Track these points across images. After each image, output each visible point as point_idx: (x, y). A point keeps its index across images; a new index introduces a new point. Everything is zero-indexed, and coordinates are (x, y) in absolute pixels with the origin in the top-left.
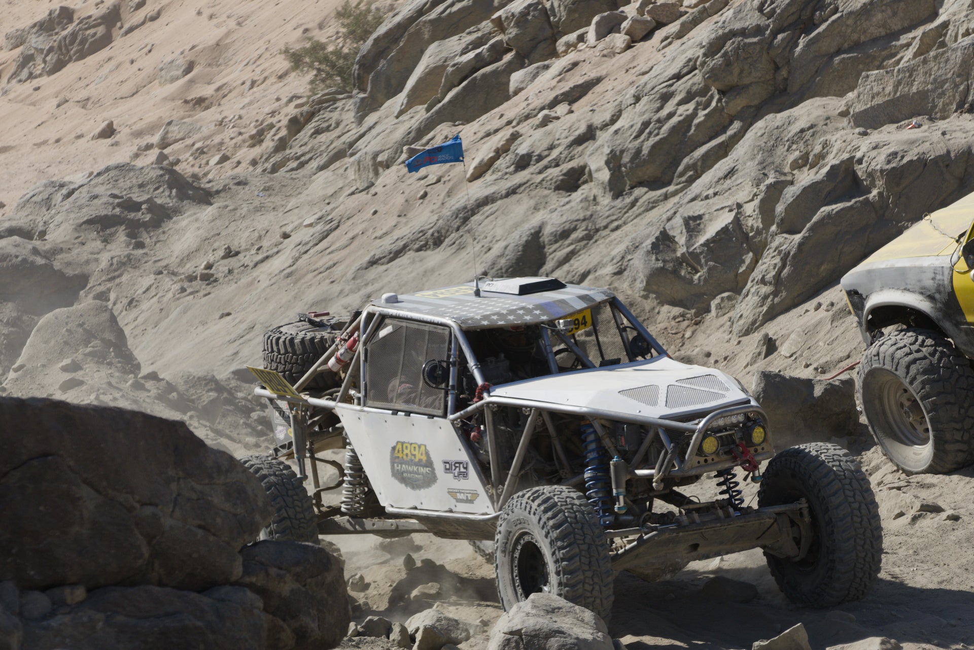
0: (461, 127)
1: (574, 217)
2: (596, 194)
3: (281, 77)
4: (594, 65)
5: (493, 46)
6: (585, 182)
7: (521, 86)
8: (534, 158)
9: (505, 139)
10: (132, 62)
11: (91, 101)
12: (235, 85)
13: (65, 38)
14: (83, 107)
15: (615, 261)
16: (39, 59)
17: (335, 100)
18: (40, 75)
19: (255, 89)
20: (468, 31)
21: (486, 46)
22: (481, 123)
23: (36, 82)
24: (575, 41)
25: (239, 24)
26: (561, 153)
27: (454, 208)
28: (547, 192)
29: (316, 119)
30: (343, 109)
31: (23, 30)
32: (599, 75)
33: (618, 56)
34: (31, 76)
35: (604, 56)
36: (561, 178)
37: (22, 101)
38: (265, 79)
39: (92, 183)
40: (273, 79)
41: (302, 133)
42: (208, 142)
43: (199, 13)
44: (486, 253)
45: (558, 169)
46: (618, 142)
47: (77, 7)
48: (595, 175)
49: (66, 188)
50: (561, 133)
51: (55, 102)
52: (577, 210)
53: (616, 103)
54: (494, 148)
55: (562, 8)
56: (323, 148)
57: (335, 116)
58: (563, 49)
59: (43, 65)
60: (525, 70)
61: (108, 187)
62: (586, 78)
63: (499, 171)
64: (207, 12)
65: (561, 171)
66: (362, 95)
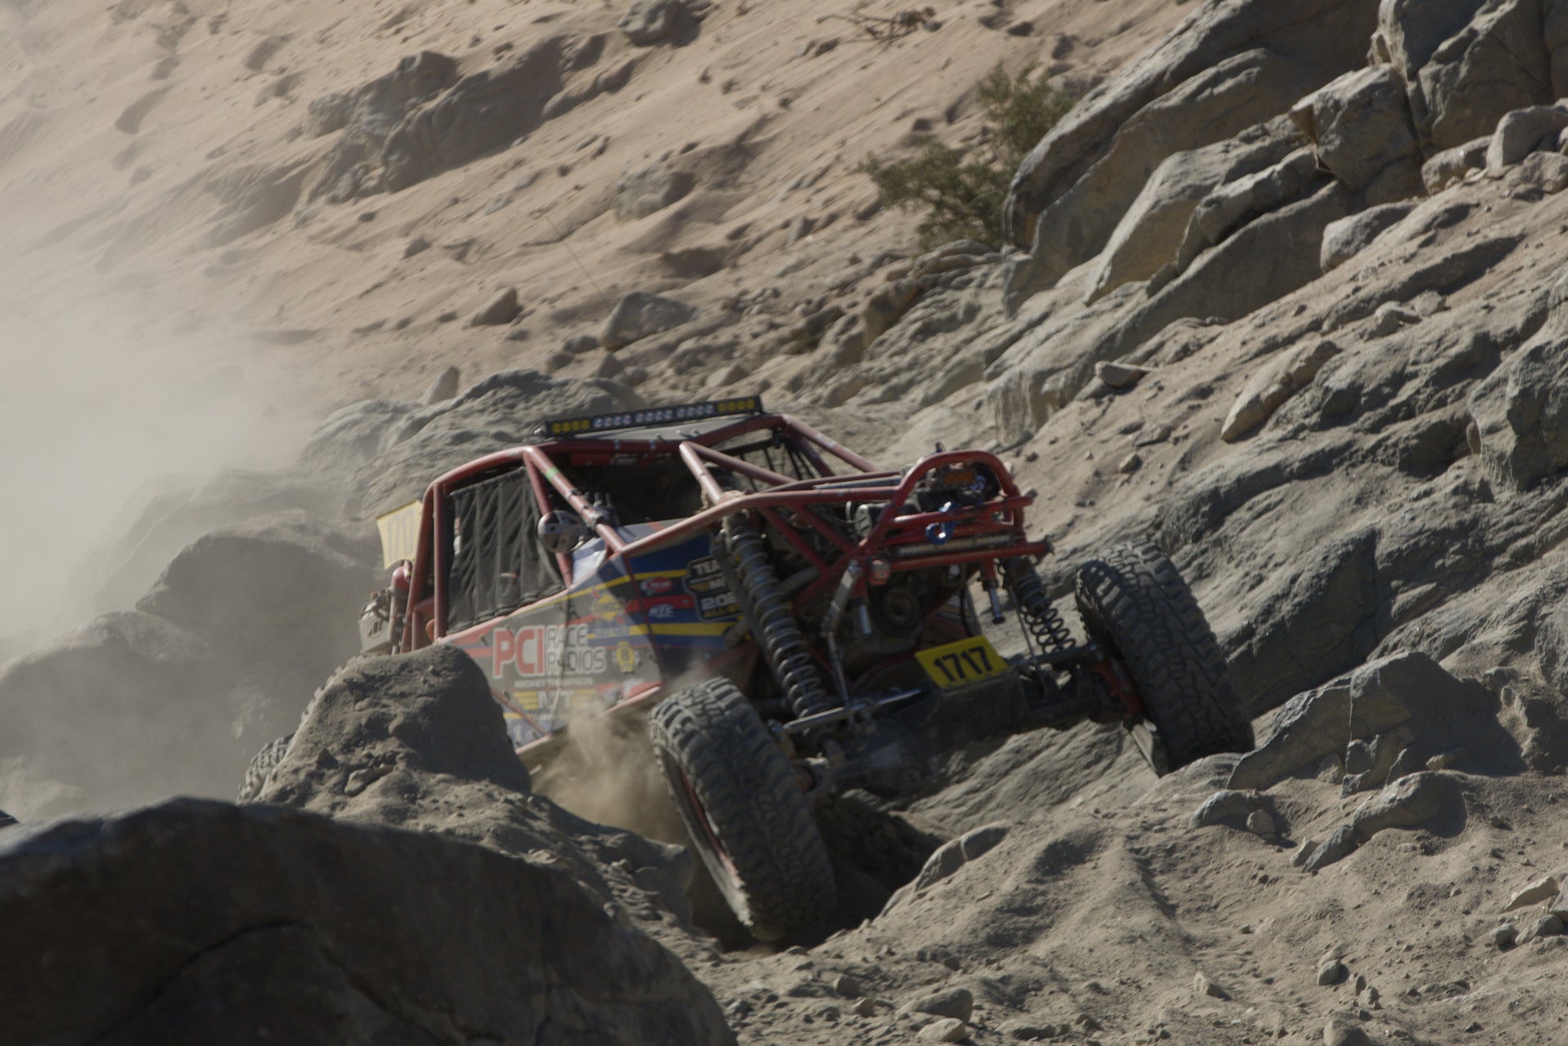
0: (1216, 329)
1: (1437, 523)
2: (1487, 478)
3: (865, 216)
4: (1498, 214)
5: (1290, 167)
6: (1466, 453)
7: (1346, 250)
8: (1363, 399)
9: (1303, 357)
10: (564, 171)
11: (474, 248)
12: (768, 227)
13: (428, 116)
14: (460, 257)
15: (1514, 616)
16: (375, 158)
17: (966, 266)
18: (377, 190)
19: (809, 238)
20: (1243, 133)
21: (1279, 167)
22: (1257, 322)
23: (366, 205)
24: (1461, 163)
25: (785, 103)
26: (1418, 392)
27: (1191, 493)
28: (1383, 470)
29: (928, 301)
30: (981, 286)
31: (346, 98)
32: (1505, 234)
33: (1548, 199)
34: (357, 192)
35: (1518, 197)
36: (1415, 442)
37: (334, 240)
38: (833, 218)
39: (462, 408)
40: (846, 221)
41: (895, 331)
42: (707, 341)
43: (705, 79)
44: (1252, 588)
45: (1412, 423)
46: (1536, 374)
47: (457, 54)
48: (1485, 441)
49: (406, 416)
50: (1421, 351)
51: (402, 244)
52: (1444, 509)
53: (1538, 294)
54: (1281, 375)
55: (1439, 97)
56: (938, 360)
57: (965, 297)
58: (1437, 178)
59: (381, 170)
60: (1355, 218)
61: (492, 417)
62: (1479, 240)
63: (1289, 422)
64: (720, 78)
65: (1416, 428)
66: (1021, 257)
